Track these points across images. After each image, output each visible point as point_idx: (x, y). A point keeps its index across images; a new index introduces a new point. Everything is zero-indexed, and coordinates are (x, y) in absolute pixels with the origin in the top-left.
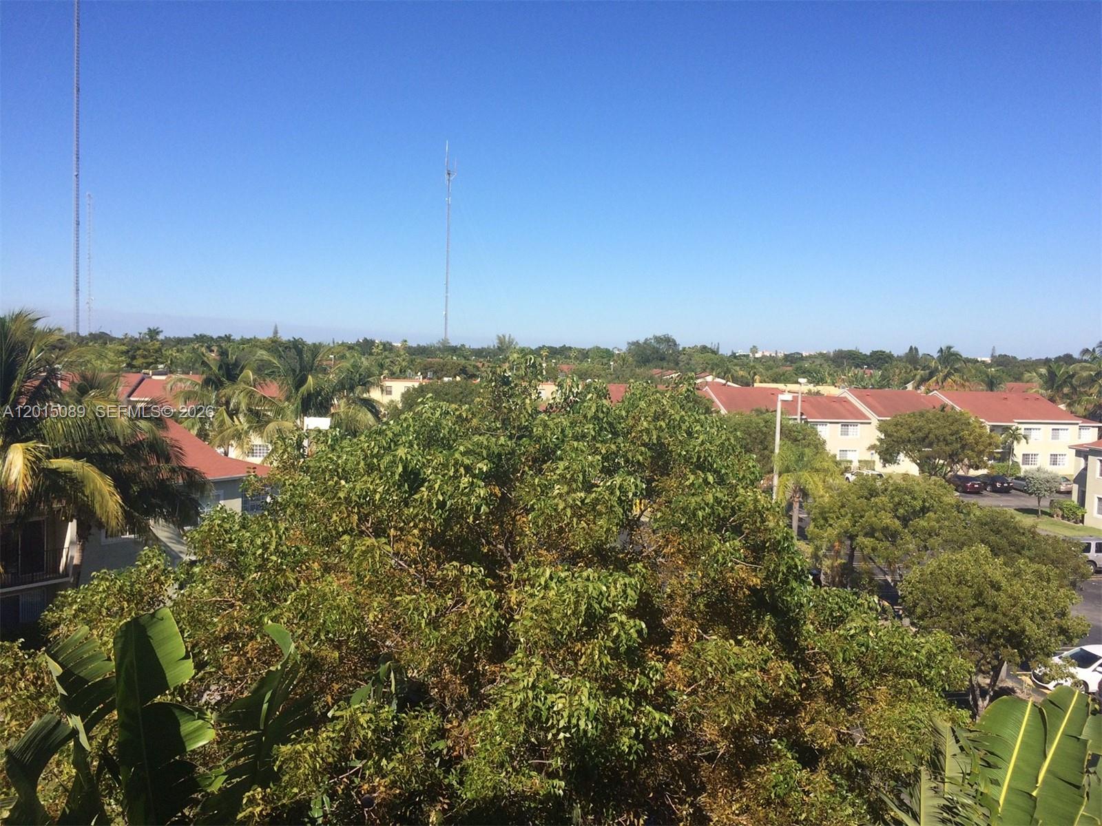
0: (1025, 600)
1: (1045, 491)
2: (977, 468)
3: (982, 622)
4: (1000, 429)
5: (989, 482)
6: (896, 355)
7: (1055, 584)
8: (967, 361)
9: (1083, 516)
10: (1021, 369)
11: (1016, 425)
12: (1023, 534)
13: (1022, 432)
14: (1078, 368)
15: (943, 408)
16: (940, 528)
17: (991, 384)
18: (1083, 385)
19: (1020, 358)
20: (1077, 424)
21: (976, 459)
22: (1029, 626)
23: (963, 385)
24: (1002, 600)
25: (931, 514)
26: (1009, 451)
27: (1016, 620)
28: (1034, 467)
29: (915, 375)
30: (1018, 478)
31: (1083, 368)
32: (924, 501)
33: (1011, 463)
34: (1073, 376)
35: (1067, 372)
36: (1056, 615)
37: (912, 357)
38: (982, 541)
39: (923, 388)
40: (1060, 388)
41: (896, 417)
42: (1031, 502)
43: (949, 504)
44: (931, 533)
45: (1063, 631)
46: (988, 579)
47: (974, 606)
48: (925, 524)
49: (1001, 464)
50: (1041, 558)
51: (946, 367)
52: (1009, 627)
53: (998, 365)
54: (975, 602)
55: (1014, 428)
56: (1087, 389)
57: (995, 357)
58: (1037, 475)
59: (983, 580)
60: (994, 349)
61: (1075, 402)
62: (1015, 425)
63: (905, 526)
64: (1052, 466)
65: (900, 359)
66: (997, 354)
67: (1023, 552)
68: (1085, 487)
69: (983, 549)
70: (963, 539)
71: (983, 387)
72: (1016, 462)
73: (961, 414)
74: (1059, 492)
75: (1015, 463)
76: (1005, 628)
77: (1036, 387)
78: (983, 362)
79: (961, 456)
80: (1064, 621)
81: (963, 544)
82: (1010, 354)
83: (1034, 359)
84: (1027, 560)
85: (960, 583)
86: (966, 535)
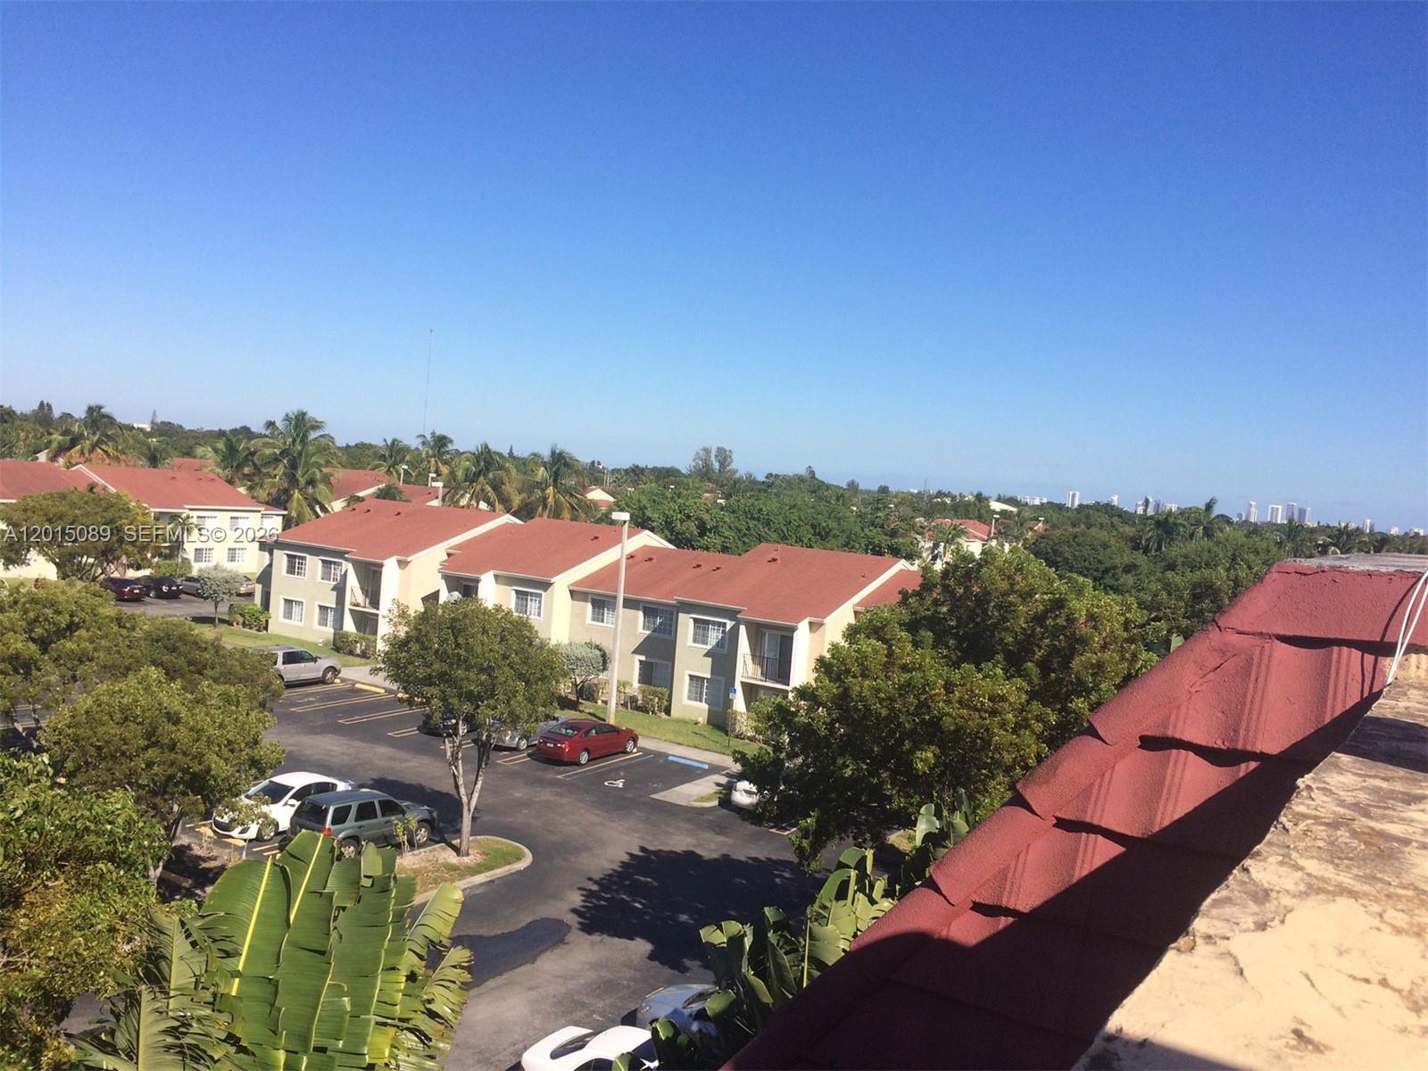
0: (211, 731)
1: (224, 593)
2: (139, 568)
3: (155, 768)
4: (167, 518)
5: (152, 585)
6: (18, 412)
7: (244, 706)
8: (122, 427)
9: (267, 621)
10: (192, 442)
11: (187, 512)
12: (206, 649)
13: (195, 520)
14: (260, 444)
15: (91, 488)
16: (95, 649)
17: (154, 459)
18: (266, 464)
19: (187, 427)
20: (260, 511)
21: (138, 556)
22: (215, 763)
23: (117, 457)
24: (182, 735)
25: (82, 632)
26: (177, 546)
27: (199, 757)
28: (211, 564)
29: (50, 442)
30: (190, 579)
31: (266, 445)
32: (72, 616)
33: (180, 560)
34: (255, 452)
35: (248, 449)
36: (247, 744)
37: (43, 415)
38: (155, 663)
39: (61, 461)
40: (239, 467)
41: (24, 498)
42: (206, 609)
43: (107, 617)
44: (83, 658)
45: (254, 763)
46: (164, 711)
47: (146, 748)
48: (74, 646)
49: (167, 562)
50: (227, 677)
51: (94, 433)
52: (190, 768)
53: (161, 435)
54: (146, 743)
55: (184, 516)
56: (270, 470)
57: (157, 424)
58: (214, 574)
59: (158, 712)
60: (154, 414)
61: (257, 484)
62: (185, 513)
63: (45, 651)
64: (230, 563)
65: (24, 417)
66: (159, 420)
67: (206, 672)
68: (270, 588)
69: (154, 673)
70: (127, 662)
71: (143, 462)
72: (187, 559)
73: (118, 497)
74: (239, 595)
75: (185, 560)
76: (185, 771)
77: (211, 465)
78: (141, 430)
79: (118, 553)
80: (256, 751)
81: (128, 669)
82: (175, 422)
83: (205, 430)
84: (211, 681)
85: (126, 719)
86: (131, 657)
